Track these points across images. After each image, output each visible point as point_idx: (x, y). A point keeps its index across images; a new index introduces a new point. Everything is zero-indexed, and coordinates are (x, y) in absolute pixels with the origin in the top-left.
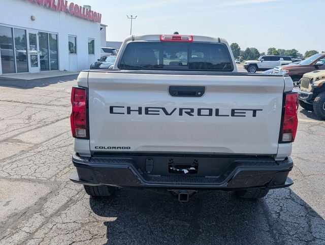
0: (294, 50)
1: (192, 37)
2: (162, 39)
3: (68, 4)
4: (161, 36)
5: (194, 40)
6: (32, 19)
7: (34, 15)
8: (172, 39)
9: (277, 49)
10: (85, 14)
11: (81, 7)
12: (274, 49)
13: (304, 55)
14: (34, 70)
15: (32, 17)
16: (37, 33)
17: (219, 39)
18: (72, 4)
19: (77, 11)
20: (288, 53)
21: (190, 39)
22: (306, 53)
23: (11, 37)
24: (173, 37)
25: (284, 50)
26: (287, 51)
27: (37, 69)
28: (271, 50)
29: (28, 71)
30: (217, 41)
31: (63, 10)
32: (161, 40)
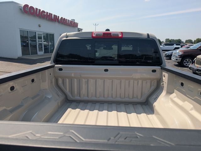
0: (179, 39)
1: (122, 33)
2: (94, 35)
3: (60, 18)
4: (92, 33)
5: (124, 36)
6: (39, 26)
7: (40, 24)
8: (103, 36)
9: (170, 39)
10: (69, 23)
11: (67, 19)
12: (169, 39)
13: (184, 42)
14: (41, 53)
15: (39, 25)
16: (42, 33)
17: (148, 35)
18: (62, 18)
19: (65, 22)
20: (176, 41)
21: (120, 36)
22: (186, 41)
23: (27, 36)
24: (104, 34)
25: (174, 40)
26: (176, 40)
27: (42, 53)
28: (167, 40)
29: (37, 54)
30: (146, 37)
31: (56, 21)
32: (93, 37)
